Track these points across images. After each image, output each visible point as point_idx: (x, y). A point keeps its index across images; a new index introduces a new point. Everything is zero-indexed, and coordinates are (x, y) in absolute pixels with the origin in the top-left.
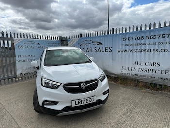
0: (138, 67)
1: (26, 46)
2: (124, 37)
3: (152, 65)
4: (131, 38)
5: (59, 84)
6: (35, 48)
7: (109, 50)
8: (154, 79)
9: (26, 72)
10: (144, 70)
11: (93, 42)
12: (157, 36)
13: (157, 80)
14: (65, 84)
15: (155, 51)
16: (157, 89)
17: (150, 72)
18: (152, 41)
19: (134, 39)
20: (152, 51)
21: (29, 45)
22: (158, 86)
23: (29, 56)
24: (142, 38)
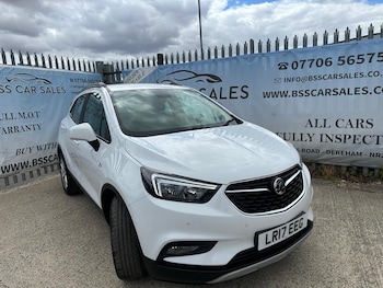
0: (318, 131)
1: (13, 86)
2: (282, 61)
3: (355, 125)
4: (300, 64)
5: (214, 187)
6: (39, 91)
7: (239, 93)
8: (359, 157)
9: (17, 160)
10: (334, 139)
11: (197, 75)
12: (367, 58)
13: (366, 159)
14: (231, 187)
15: (361, 91)
16: (366, 180)
17: (349, 142)
18: (352, 69)
19: (307, 64)
20: (352, 91)
21: (19, 83)
22: (365, 172)
23: (22, 115)
24: (328, 62)
